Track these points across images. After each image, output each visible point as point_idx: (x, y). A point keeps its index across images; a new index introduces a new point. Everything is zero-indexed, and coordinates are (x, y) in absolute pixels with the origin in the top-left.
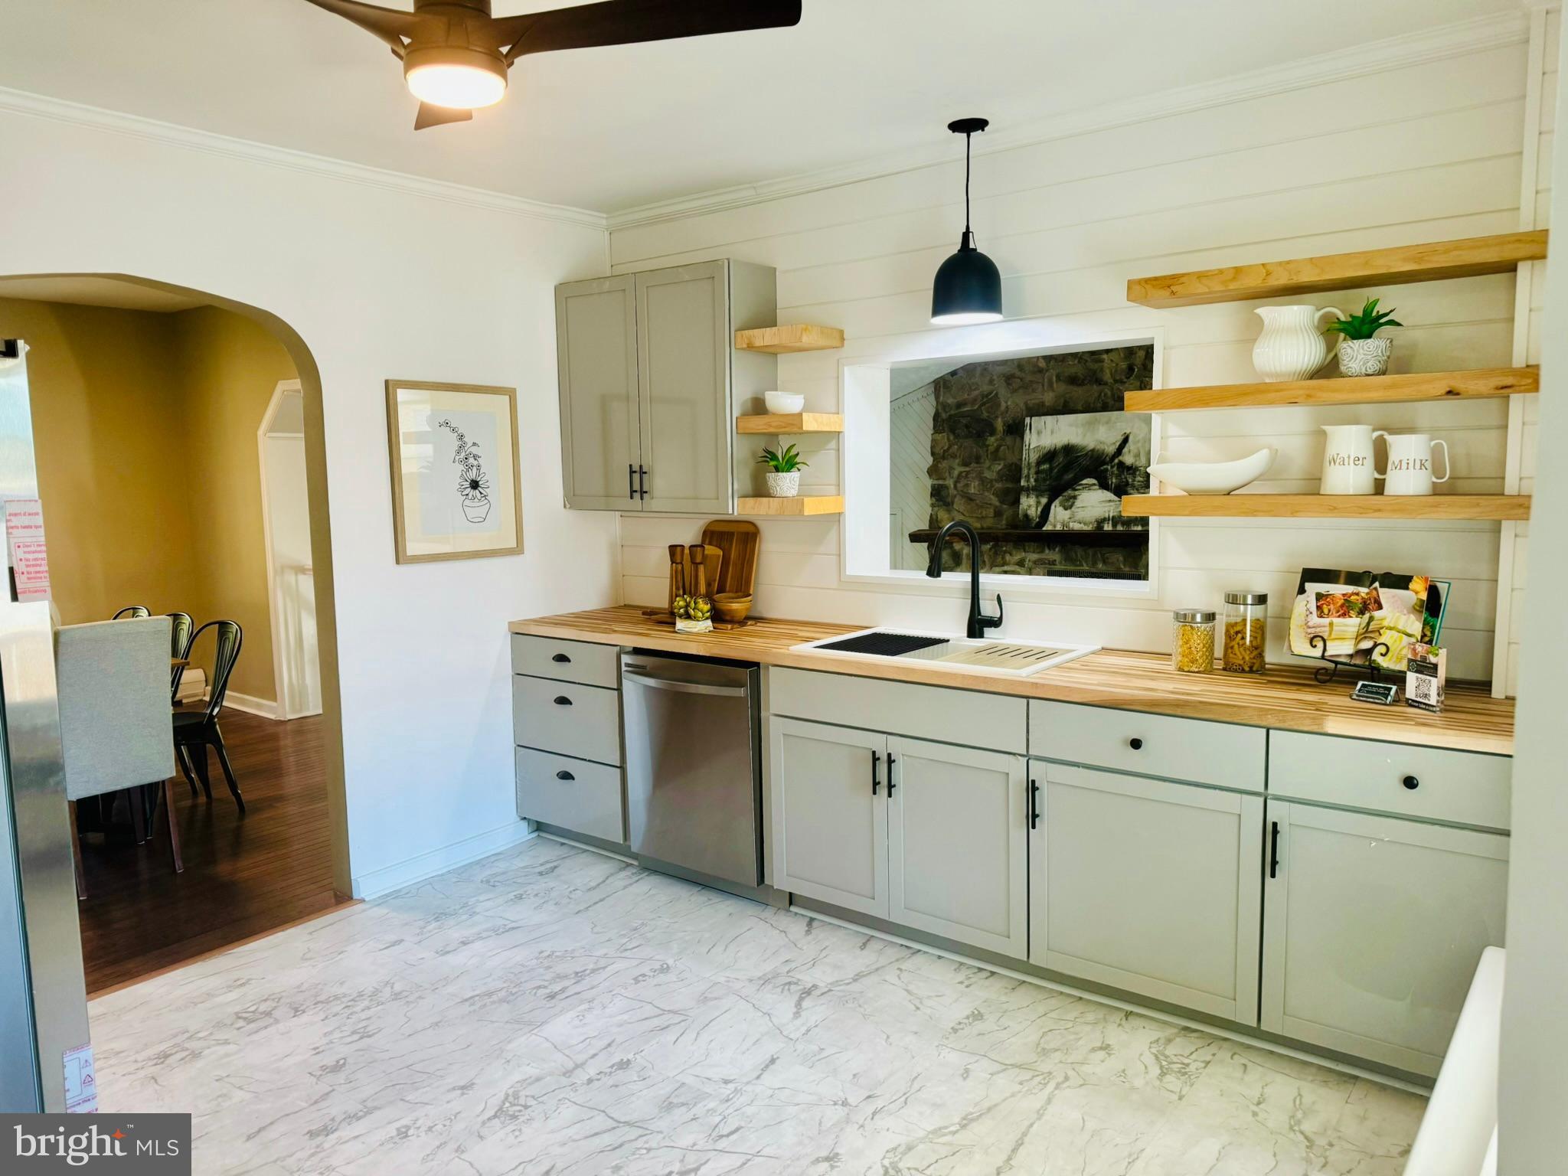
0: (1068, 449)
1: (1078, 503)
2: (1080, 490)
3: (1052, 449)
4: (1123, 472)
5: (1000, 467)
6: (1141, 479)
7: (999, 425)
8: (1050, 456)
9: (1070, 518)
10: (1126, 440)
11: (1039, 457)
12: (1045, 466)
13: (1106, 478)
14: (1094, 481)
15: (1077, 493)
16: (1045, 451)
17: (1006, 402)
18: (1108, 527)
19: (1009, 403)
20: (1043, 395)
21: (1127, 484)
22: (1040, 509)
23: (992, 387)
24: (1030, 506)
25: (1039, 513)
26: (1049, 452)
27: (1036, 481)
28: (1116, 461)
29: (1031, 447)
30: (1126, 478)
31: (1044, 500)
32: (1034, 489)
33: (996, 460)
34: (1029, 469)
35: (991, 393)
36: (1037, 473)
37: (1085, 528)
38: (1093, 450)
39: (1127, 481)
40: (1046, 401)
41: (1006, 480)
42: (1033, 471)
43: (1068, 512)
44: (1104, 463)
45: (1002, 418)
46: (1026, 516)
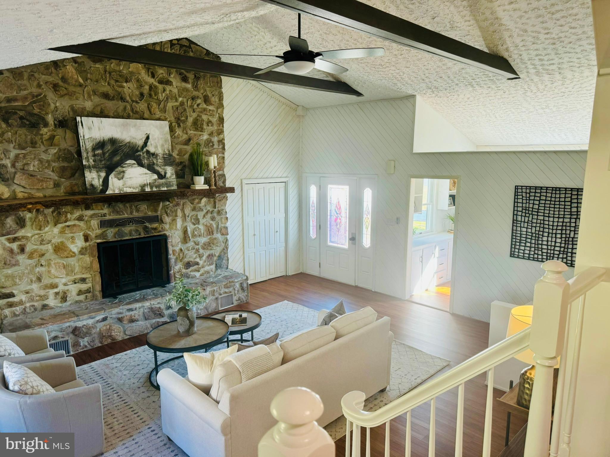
0: (113, 141)
1: (126, 175)
2: (126, 167)
3: (102, 140)
4: (150, 157)
5: (55, 151)
6: (161, 161)
7: (50, 119)
8: (101, 145)
9: (123, 185)
10: (148, 138)
11: (93, 144)
12: (99, 151)
13: (141, 160)
14: (134, 162)
15: (124, 169)
16: (98, 141)
17: (55, 104)
18: (148, 189)
19: (58, 105)
20: (84, 102)
21: (154, 164)
22: (101, 180)
23: (40, 91)
24: (93, 178)
25: (101, 183)
26: (100, 142)
27: (94, 161)
28: (145, 150)
29: (86, 138)
30: (152, 160)
31: (103, 174)
32: (94, 167)
33: (52, 146)
34: (87, 153)
35: (40, 95)
36: (94, 155)
37: (134, 191)
38: (129, 143)
39: (153, 162)
40: (87, 107)
41: (62, 161)
42: (90, 154)
43: (121, 181)
44: (137, 151)
45: (52, 116)
46: (92, 185)
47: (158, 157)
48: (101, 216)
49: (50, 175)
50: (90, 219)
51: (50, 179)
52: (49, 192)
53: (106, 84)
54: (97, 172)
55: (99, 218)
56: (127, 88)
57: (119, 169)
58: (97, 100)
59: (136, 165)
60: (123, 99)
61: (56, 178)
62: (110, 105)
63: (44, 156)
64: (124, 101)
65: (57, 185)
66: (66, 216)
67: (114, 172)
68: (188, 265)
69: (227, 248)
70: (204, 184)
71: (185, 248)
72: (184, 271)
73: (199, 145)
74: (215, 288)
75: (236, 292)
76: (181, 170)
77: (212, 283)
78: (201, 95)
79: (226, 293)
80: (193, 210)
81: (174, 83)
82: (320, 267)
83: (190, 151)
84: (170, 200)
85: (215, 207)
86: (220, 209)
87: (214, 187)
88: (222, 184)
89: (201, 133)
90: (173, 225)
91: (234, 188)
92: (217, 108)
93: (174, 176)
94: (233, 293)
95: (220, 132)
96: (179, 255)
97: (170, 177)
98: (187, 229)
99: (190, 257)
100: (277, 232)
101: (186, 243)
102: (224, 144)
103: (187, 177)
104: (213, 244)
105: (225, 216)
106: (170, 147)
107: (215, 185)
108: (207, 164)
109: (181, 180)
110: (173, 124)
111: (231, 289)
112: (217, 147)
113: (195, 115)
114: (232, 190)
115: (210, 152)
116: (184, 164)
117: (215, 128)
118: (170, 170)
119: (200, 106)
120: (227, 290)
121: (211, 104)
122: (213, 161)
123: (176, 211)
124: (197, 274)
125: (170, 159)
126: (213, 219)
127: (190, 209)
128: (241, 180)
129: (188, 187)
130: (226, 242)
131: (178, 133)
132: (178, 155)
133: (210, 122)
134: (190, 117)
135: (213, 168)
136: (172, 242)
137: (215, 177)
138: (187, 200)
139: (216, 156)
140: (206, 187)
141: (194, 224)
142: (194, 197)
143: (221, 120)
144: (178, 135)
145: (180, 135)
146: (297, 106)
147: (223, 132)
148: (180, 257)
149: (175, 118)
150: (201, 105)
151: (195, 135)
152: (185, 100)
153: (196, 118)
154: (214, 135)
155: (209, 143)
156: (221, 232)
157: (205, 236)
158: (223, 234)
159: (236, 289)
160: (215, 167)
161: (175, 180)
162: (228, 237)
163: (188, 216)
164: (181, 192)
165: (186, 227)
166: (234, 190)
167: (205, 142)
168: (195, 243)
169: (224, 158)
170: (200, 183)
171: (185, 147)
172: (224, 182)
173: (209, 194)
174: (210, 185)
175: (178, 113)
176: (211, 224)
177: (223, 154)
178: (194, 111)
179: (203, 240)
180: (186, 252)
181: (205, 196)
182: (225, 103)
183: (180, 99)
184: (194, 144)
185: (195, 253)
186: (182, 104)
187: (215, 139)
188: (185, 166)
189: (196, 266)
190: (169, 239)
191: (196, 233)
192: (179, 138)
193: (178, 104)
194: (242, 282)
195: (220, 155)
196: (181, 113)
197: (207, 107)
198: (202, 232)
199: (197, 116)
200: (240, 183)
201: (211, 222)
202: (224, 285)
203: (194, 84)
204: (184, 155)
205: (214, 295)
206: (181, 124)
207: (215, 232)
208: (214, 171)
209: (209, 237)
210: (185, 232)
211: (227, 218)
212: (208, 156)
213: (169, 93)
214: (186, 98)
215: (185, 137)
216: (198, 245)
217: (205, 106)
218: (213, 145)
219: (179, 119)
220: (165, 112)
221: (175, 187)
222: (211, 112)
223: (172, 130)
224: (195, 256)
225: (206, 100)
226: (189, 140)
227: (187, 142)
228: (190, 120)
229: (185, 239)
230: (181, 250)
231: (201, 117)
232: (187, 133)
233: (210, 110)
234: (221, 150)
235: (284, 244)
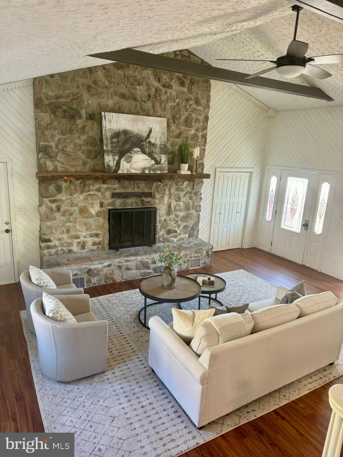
0: (125, 132)
1: (133, 160)
2: (133, 153)
3: (118, 131)
4: (151, 146)
5: (85, 138)
6: (158, 150)
7: (83, 112)
8: (117, 135)
9: (130, 167)
10: (150, 131)
11: (112, 134)
12: (115, 140)
13: (144, 149)
14: (139, 150)
15: (132, 155)
16: (115, 131)
17: (88, 101)
18: (147, 172)
19: (89, 102)
20: (108, 101)
21: (153, 152)
22: (115, 162)
23: (78, 91)
24: (110, 161)
25: (115, 164)
26: (116, 133)
27: (111, 147)
28: (148, 141)
29: (107, 129)
30: (152, 149)
31: (117, 158)
32: (111, 152)
33: (83, 133)
34: (107, 141)
35: (78, 94)
36: (112, 143)
37: (137, 172)
38: (137, 134)
39: (153, 151)
40: (109, 104)
41: (90, 145)
42: (109, 141)
43: (129, 164)
44: (142, 141)
45: (85, 110)
46: (109, 166)
47: (157, 147)
48: (113, 190)
49: (80, 155)
50: (105, 191)
51: (81, 158)
52: (79, 169)
53: (125, 87)
54: (113, 156)
55: (111, 191)
56: (139, 90)
57: (129, 154)
58: (116, 99)
59: (140, 153)
60: (135, 99)
61: (85, 158)
62: (125, 103)
63: (78, 141)
64: (136, 101)
65: (84, 164)
66: (89, 188)
67: (125, 157)
68: (169, 232)
69: (199, 222)
70: (188, 170)
71: (168, 219)
72: (166, 236)
73: (187, 138)
74: (188, 253)
75: (203, 257)
76: (172, 158)
77: (186, 248)
78: (194, 97)
79: (195, 257)
80: (177, 190)
81: (174, 87)
82: (271, 245)
83: (180, 143)
84: (162, 181)
85: (193, 189)
86: (196, 191)
87: (195, 173)
88: (200, 171)
89: (190, 129)
90: (162, 200)
91: (210, 174)
92: (205, 109)
93: (167, 163)
94: (201, 258)
95: (205, 128)
96: (163, 224)
97: (163, 163)
98: (171, 204)
99: (171, 226)
100: (238, 212)
101: (170, 215)
102: (206, 139)
103: (176, 164)
104: (189, 218)
105: (200, 197)
106: (166, 139)
107: (196, 171)
108: (192, 154)
109: (171, 166)
110: (170, 121)
111: (199, 255)
112: (201, 141)
113: (187, 114)
114: (208, 176)
115: (194, 145)
116: (175, 153)
117: (201, 124)
118: (164, 158)
119: (192, 107)
120: (196, 255)
121: (200, 105)
122: (196, 152)
123: (165, 190)
124: (175, 240)
125: (165, 149)
126: (191, 198)
127: (175, 189)
128: (216, 168)
129: (175, 172)
130: (198, 218)
131: (173, 128)
132: (170, 146)
133: (198, 119)
134: (183, 115)
135: (196, 157)
136: (159, 213)
137: (196, 164)
138: (173, 182)
139: (199, 148)
140: (189, 173)
141: (177, 201)
142: (178, 180)
143: (207, 118)
144: (172, 130)
145: (174, 130)
146: (268, 108)
147: (207, 128)
148: (164, 225)
149: (172, 116)
150: (193, 105)
151: (185, 130)
152: (181, 101)
153: (188, 116)
154: (200, 130)
155: (195, 137)
156: (195, 209)
157: (183, 211)
158: (196, 211)
159: (203, 255)
160: (197, 157)
161: (167, 165)
162: (200, 213)
163: (173, 195)
164: (170, 176)
165: (170, 203)
166: (210, 176)
167: (192, 136)
168: (176, 215)
169: (204, 149)
170: (185, 170)
171: (177, 140)
172: (202, 169)
173: (190, 178)
174: (192, 172)
175: (175, 112)
176: (189, 202)
177: (205, 146)
178: (186, 111)
179: (182, 214)
180: (169, 222)
181: (187, 180)
182: (211, 104)
183: (177, 100)
184: (183, 138)
185: (175, 223)
186: (178, 104)
187: (200, 134)
188: (175, 155)
189: (175, 234)
190: (158, 211)
191: (177, 208)
192: (173, 132)
193: (175, 104)
194: (208, 250)
195: (202, 147)
196: (177, 112)
197: (197, 107)
198: (182, 208)
199: (189, 115)
200: (214, 171)
201: (189, 201)
202: (195, 251)
203: (189, 88)
204: (175, 146)
205: (186, 258)
206: (176, 121)
207: (191, 209)
208: (196, 160)
209: (186, 212)
210: (169, 206)
211: (201, 198)
212: (193, 148)
213: (170, 95)
214: (182, 99)
215: (178, 131)
216: (178, 217)
217: (195, 106)
218: (198, 139)
219: (175, 117)
220: (165, 110)
221: (166, 172)
222: (199, 112)
223: (168, 126)
224: (174, 225)
225: (197, 102)
226: (181, 134)
227: (179, 136)
228: (183, 117)
229: (169, 212)
230: (165, 220)
231: (191, 115)
232: (179, 129)
233: (199, 110)
234: (203, 143)
235: (242, 223)
